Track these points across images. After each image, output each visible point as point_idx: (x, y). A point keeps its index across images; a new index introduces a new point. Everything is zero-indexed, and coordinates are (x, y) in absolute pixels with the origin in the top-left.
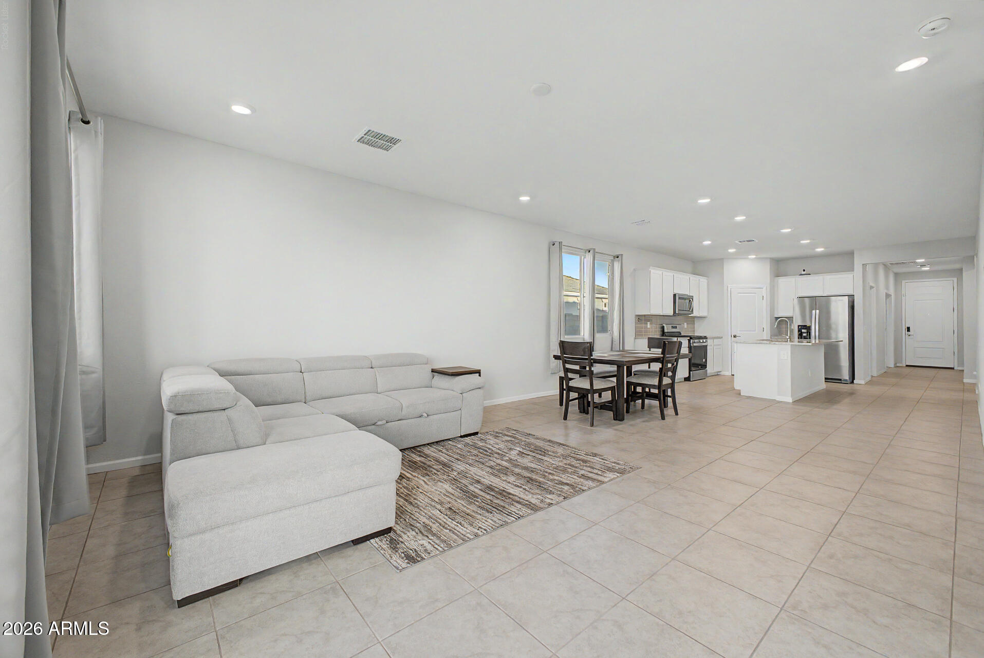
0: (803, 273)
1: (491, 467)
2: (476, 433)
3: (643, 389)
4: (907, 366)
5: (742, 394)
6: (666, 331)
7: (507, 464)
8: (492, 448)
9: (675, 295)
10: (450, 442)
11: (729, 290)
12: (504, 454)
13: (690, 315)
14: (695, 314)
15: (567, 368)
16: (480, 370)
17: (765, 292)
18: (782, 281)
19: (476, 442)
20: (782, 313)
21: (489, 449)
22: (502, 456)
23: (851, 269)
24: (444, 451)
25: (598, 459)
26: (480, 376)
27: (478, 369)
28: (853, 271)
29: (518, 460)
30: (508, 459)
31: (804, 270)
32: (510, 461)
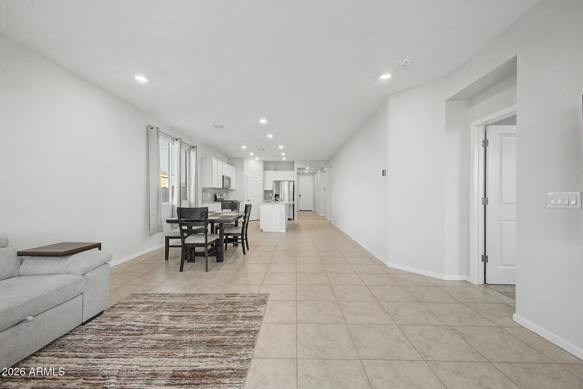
0: (275, 169)
1: (154, 348)
2: (102, 313)
3: (227, 237)
4: (300, 211)
5: (263, 231)
6: (218, 198)
7: (168, 335)
8: (135, 323)
9: (223, 176)
10: (70, 337)
11: (246, 175)
12: (155, 325)
13: (229, 189)
14: (231, 188)
15: (183, 230)
16: (100, 244)
17: (261, 177)
18: (267, 172)
19: (109, 323)
20: (268, 188)
21: (134, 325)
22: (154, 329)
23: (293, 169)
24: (66, 353)
25: (238, 298)
26: (100, 249)
27: (98, 242)
28: (294, 170)
29: (177, 326)
30: (162, 329)
31: (276, 168)
32: (168, 330)
